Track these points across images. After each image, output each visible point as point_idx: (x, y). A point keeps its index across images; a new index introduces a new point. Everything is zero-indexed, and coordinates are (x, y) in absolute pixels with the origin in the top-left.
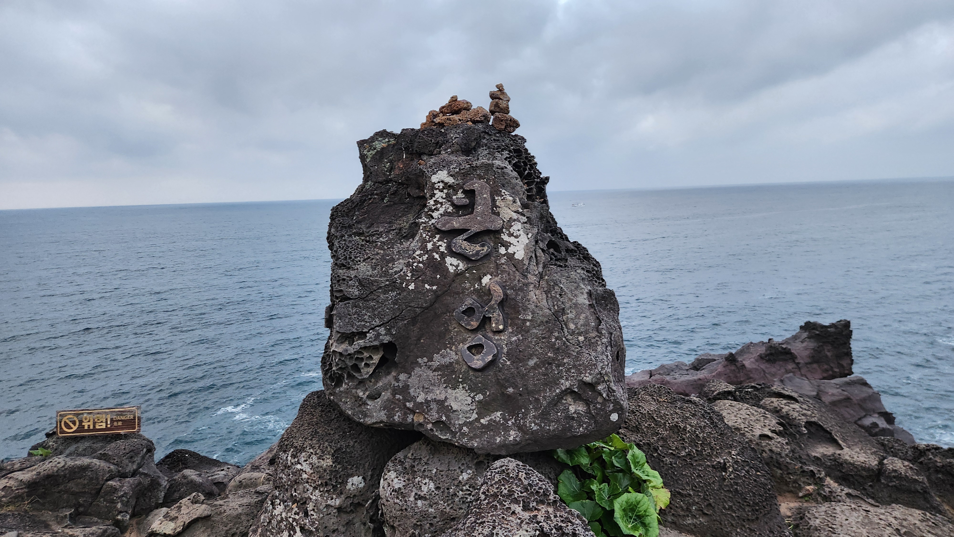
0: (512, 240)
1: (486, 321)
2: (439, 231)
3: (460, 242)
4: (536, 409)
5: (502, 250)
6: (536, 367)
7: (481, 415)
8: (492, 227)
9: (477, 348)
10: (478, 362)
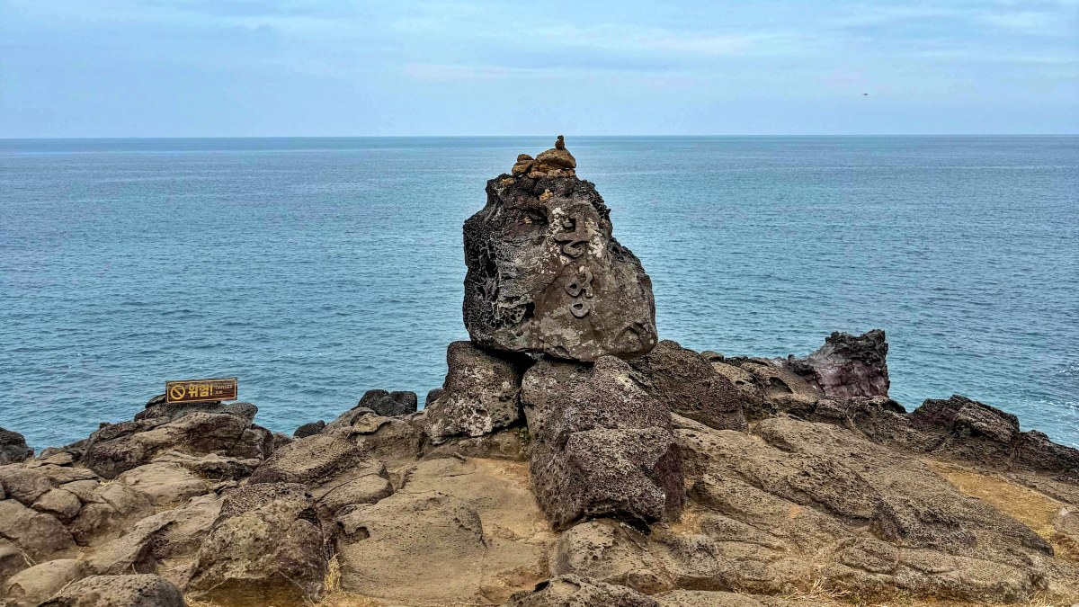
0: (595, 246)
1: (583, 291)
2: (556, 241)
3: (568, 248)
4: (612, 337)
5: (590, 252)
6: (612, 316)
7: (582, 342)
8: (584, 239)
9: (579, 306)
10: (580, 313)
